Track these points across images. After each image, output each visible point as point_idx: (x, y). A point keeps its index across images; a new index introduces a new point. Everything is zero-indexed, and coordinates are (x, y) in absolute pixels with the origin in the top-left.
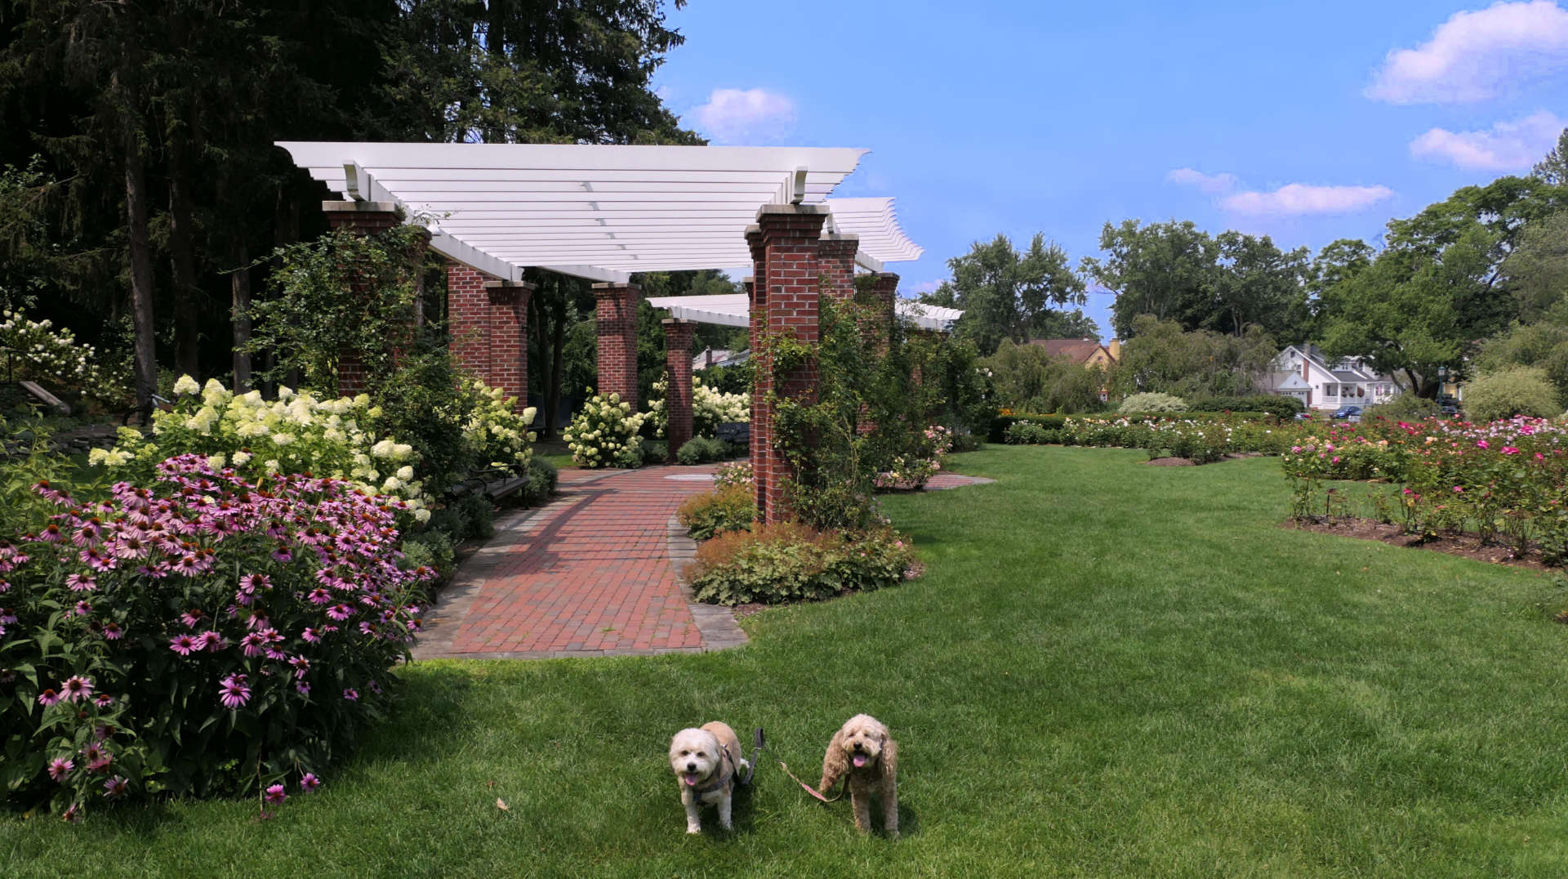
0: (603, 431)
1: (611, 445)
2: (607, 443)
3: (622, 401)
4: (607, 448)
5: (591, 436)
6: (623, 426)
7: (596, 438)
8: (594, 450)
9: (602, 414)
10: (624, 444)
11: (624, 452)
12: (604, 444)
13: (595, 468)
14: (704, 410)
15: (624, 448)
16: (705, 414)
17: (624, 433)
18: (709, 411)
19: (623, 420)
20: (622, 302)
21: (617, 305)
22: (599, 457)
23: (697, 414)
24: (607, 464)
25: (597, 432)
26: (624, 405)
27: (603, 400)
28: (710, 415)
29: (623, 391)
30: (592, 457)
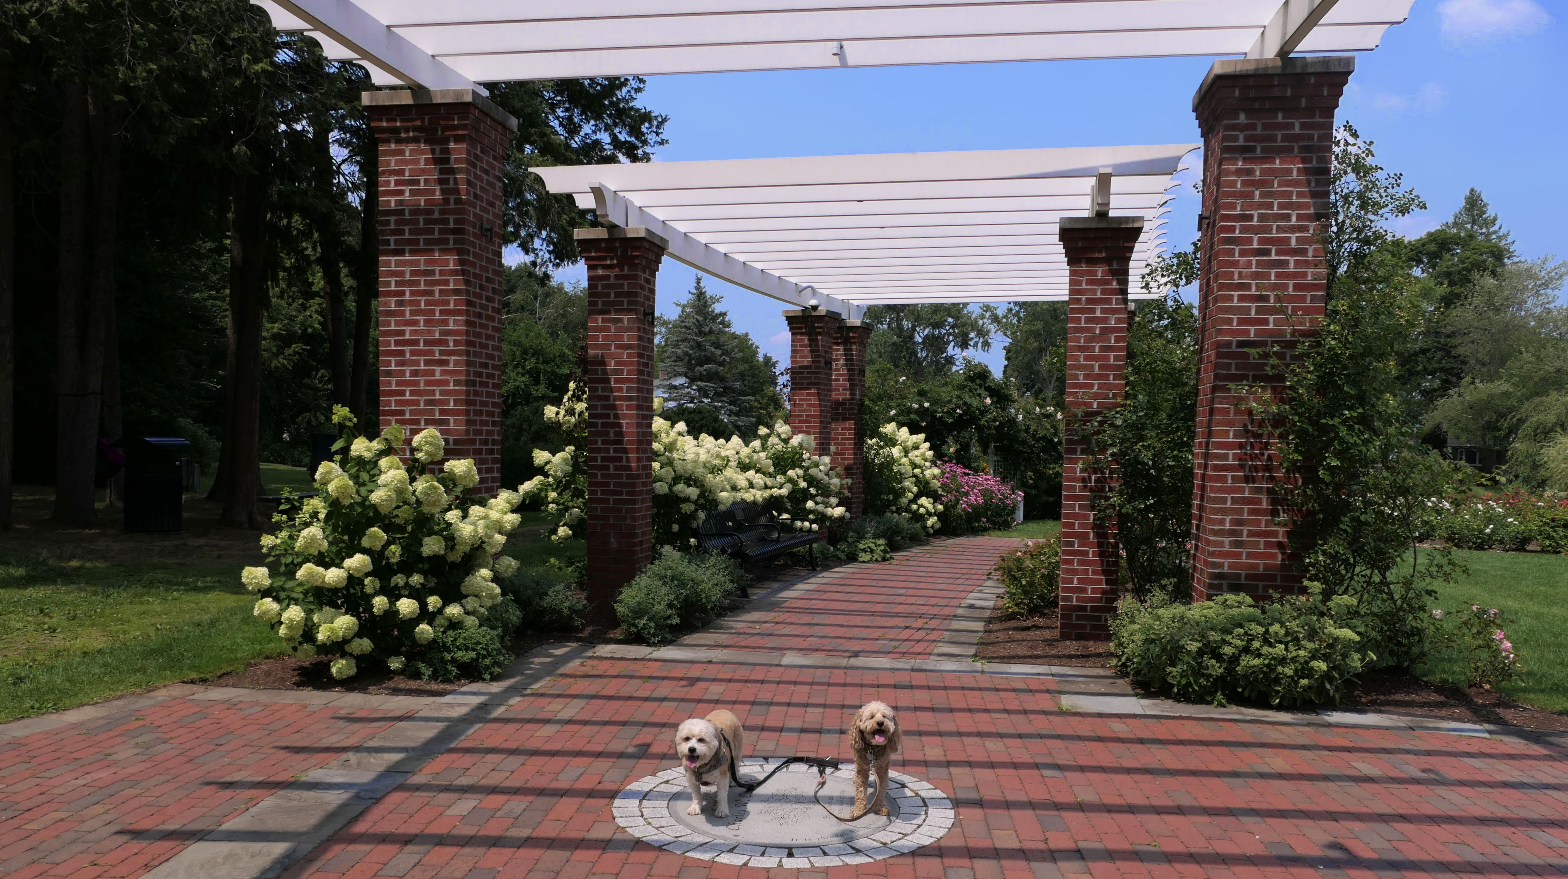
0: (377, 555)
1: (406, 606)
2: (394, 595)
3: (452, 452)
4: (392, 613)
5: (333, 576)
6: (451, 540)
7: (353, 580)
8: (344, 622)
9: (377, 497)
10: (452, 595)
11: (454, 625)
12: (380, 602)
13: (349, 684)
14: (677, 479)
15: (454, 610)
16: (680, 487)
17: (455, 557)
18: (690, 480)
19: (453, 516)
20: (458, 151)
21: (442, 161)
22: (365, 645)
23: (661, 488)
24: (395, 664)
25: (357, 561)
26: (460, 466)
27: (388, 451)
28: (693, 492)
29: (457, 425)
30: (338, 647)
